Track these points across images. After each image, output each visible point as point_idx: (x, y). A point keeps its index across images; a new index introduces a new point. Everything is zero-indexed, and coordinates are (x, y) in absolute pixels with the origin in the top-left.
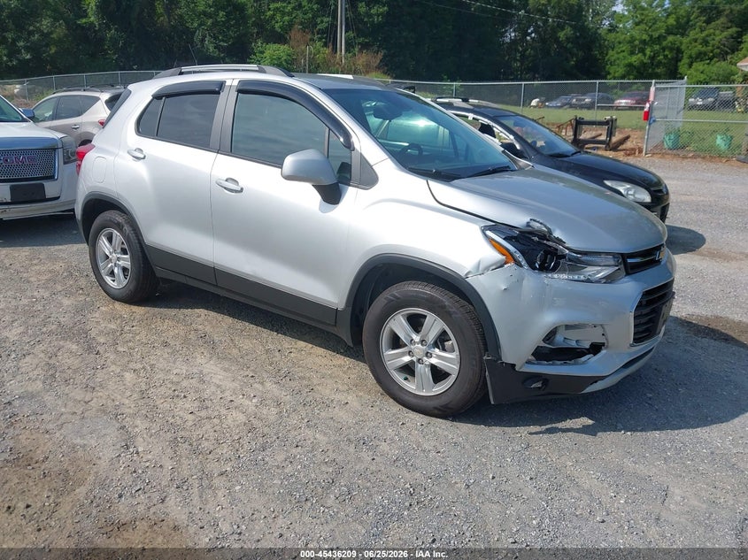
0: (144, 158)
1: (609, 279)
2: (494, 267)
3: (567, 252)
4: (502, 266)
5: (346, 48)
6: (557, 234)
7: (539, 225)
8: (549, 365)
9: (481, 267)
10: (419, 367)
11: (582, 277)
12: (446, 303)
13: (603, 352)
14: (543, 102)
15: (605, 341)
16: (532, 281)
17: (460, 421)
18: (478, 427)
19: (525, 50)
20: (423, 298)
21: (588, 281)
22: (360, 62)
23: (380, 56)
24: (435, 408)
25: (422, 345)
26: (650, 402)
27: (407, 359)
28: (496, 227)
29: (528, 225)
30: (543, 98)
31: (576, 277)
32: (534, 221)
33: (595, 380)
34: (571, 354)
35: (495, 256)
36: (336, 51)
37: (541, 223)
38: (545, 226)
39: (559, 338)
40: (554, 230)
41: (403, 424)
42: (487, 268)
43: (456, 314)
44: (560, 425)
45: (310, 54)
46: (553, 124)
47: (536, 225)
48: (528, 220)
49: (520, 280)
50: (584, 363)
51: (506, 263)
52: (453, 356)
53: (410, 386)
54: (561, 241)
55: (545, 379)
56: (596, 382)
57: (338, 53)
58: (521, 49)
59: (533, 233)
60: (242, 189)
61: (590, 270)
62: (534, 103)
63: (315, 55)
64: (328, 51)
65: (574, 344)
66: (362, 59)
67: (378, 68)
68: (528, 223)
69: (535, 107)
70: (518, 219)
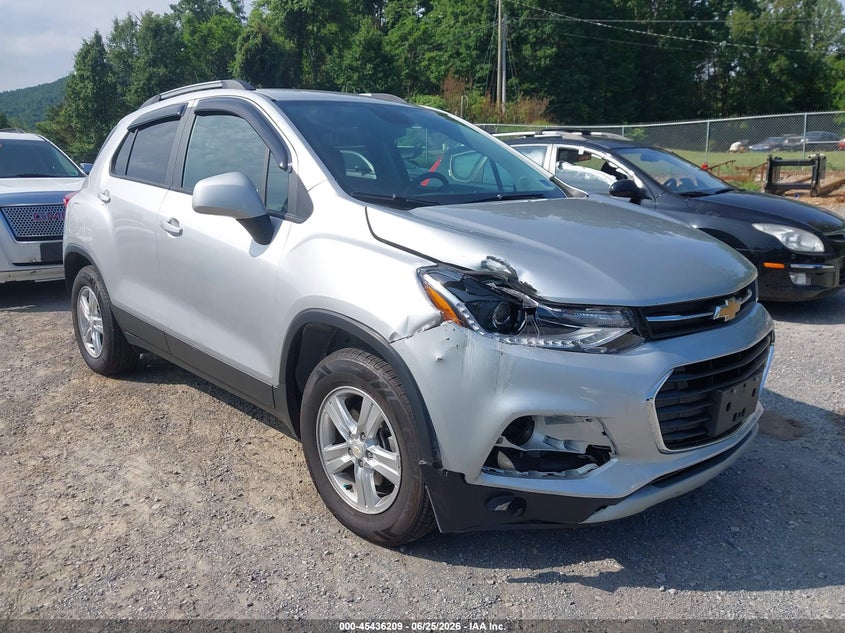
0: (109, 201)
1: (615, 347)
2: (427, 326)
3: (537, 304)
4: (437, 325)
5: (506, 96)
6: (525, 278)
7: (498, 265)
8: (524, 477)
9: (410, 327)
10: (359, 472)
11: (569, 344)
12: (381, 380)
13: (614, 461)
14: (745, 146)
15: (610, 445)
16: (480, 346)
17: (415, 554)
18: (437, 564)
19: (728, 87)
20: (354, 372)
21: (577, 349)
22: (522, 110)
23: (546, 102)
24: (376, 533)
25: (362, 440)
26: (732, 540)
27: (346, 459)
28: (438, 268)
29: (484, 265)
30: (746, 141)
31: (559, 344)
32: (493, 259)
33: (602, 504)
34: (562, 462)
35: (429, 311)
36: (495, 100)
37: (502, 263)
38: (508, 267)
39: (538, 436)
40: (521, 272)
41: (329, 554)
42: (418, 328)
43: (392, 395)
44: (562, 570)
45: (464, 105)
46: (743, 168)
47: (496, 265)
48: (484, 258)
49: (461, 346)
50: (582, 476)
51: (442, 320)
52: (393, 456)
53: (351, 498)
54: (530, 288)
55: (518, 500)
56: (605, 507)
57: (498, 102)
58: (722, 86)
59: (491, 277)
60: (181, 232)
61: (585, 333)
62: (734, 147)
63: (471, 105)
64: (485, 100)
65: (561, 447)
66: (525, 106)
67: (544, 116)
68: (484, 262)
69: (734, 152)
70: (469, 256)
